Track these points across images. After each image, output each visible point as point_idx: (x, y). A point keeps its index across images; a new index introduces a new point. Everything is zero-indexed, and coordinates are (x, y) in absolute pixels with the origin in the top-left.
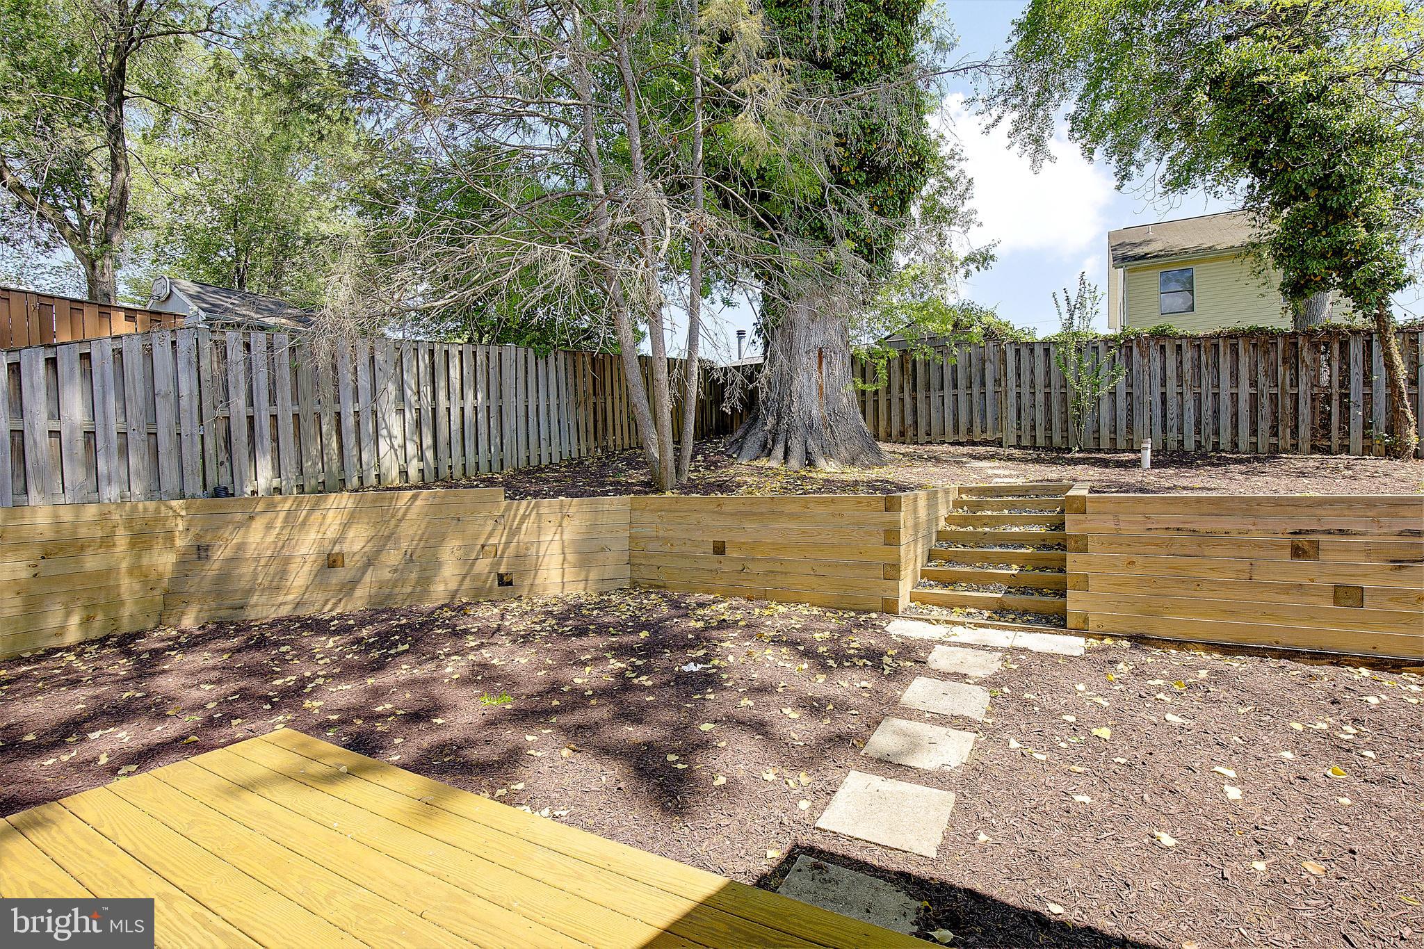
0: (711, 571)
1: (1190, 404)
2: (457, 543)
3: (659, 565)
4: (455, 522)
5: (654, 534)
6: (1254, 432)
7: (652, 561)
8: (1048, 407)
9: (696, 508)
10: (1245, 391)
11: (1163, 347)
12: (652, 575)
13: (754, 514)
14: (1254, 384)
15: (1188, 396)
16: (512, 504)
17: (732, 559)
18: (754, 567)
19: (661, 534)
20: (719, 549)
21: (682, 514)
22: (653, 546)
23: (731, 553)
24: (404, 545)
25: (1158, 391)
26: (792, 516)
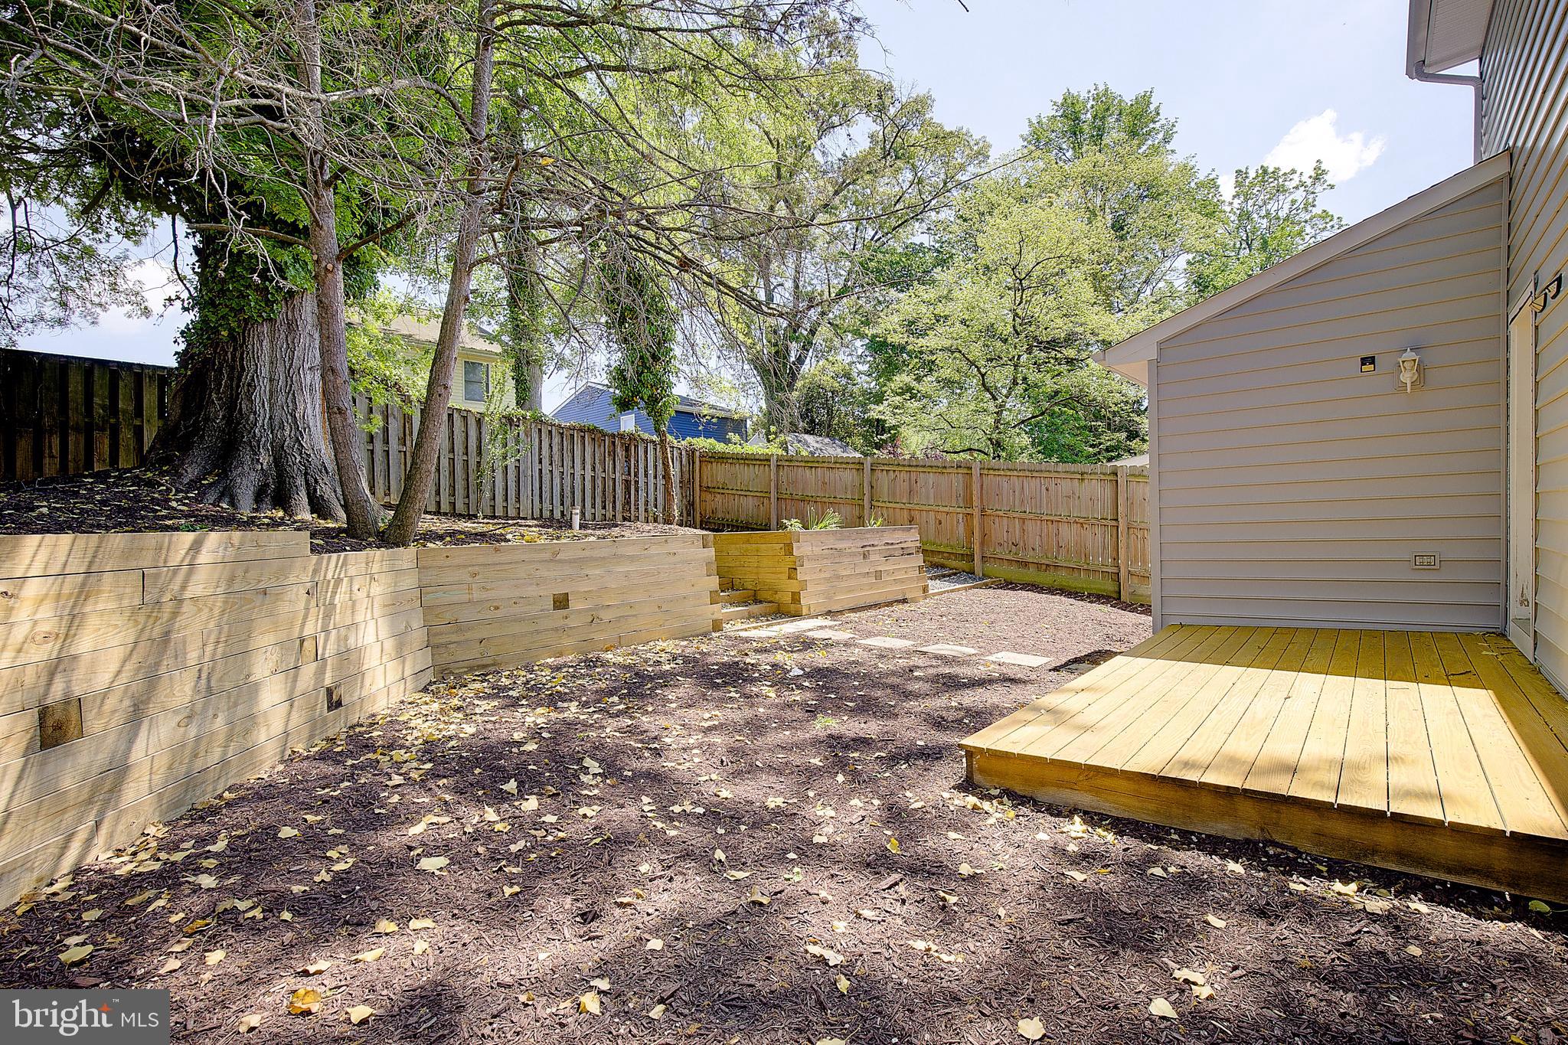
0: (556, 630)
1: (557, 481)
2: (269, 639)
3: (481, 637)
4: (261, 596)
5: (466, 598)
6: (593, 506)
7: (469, 635)
8: (452, 473)
9: (523, 557)
10: (589, 474)
11: (540, 430)
12: (473, 653)
13: (596, 559)
14: (594, 469)
15: (556, 474)
16: (323, 558)
17: (579, 611)
18: (606, 616)
19: (477, 595)
20: (561, 602)
21: (506, 567)
22: (466, 615)
23: (575, 605)
24: (193, 657)
25: (537, 467)
26: (632, 559)
